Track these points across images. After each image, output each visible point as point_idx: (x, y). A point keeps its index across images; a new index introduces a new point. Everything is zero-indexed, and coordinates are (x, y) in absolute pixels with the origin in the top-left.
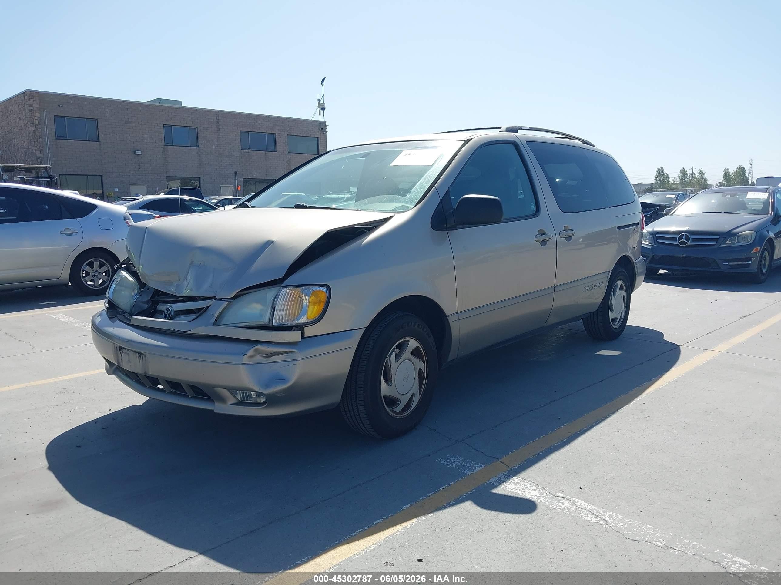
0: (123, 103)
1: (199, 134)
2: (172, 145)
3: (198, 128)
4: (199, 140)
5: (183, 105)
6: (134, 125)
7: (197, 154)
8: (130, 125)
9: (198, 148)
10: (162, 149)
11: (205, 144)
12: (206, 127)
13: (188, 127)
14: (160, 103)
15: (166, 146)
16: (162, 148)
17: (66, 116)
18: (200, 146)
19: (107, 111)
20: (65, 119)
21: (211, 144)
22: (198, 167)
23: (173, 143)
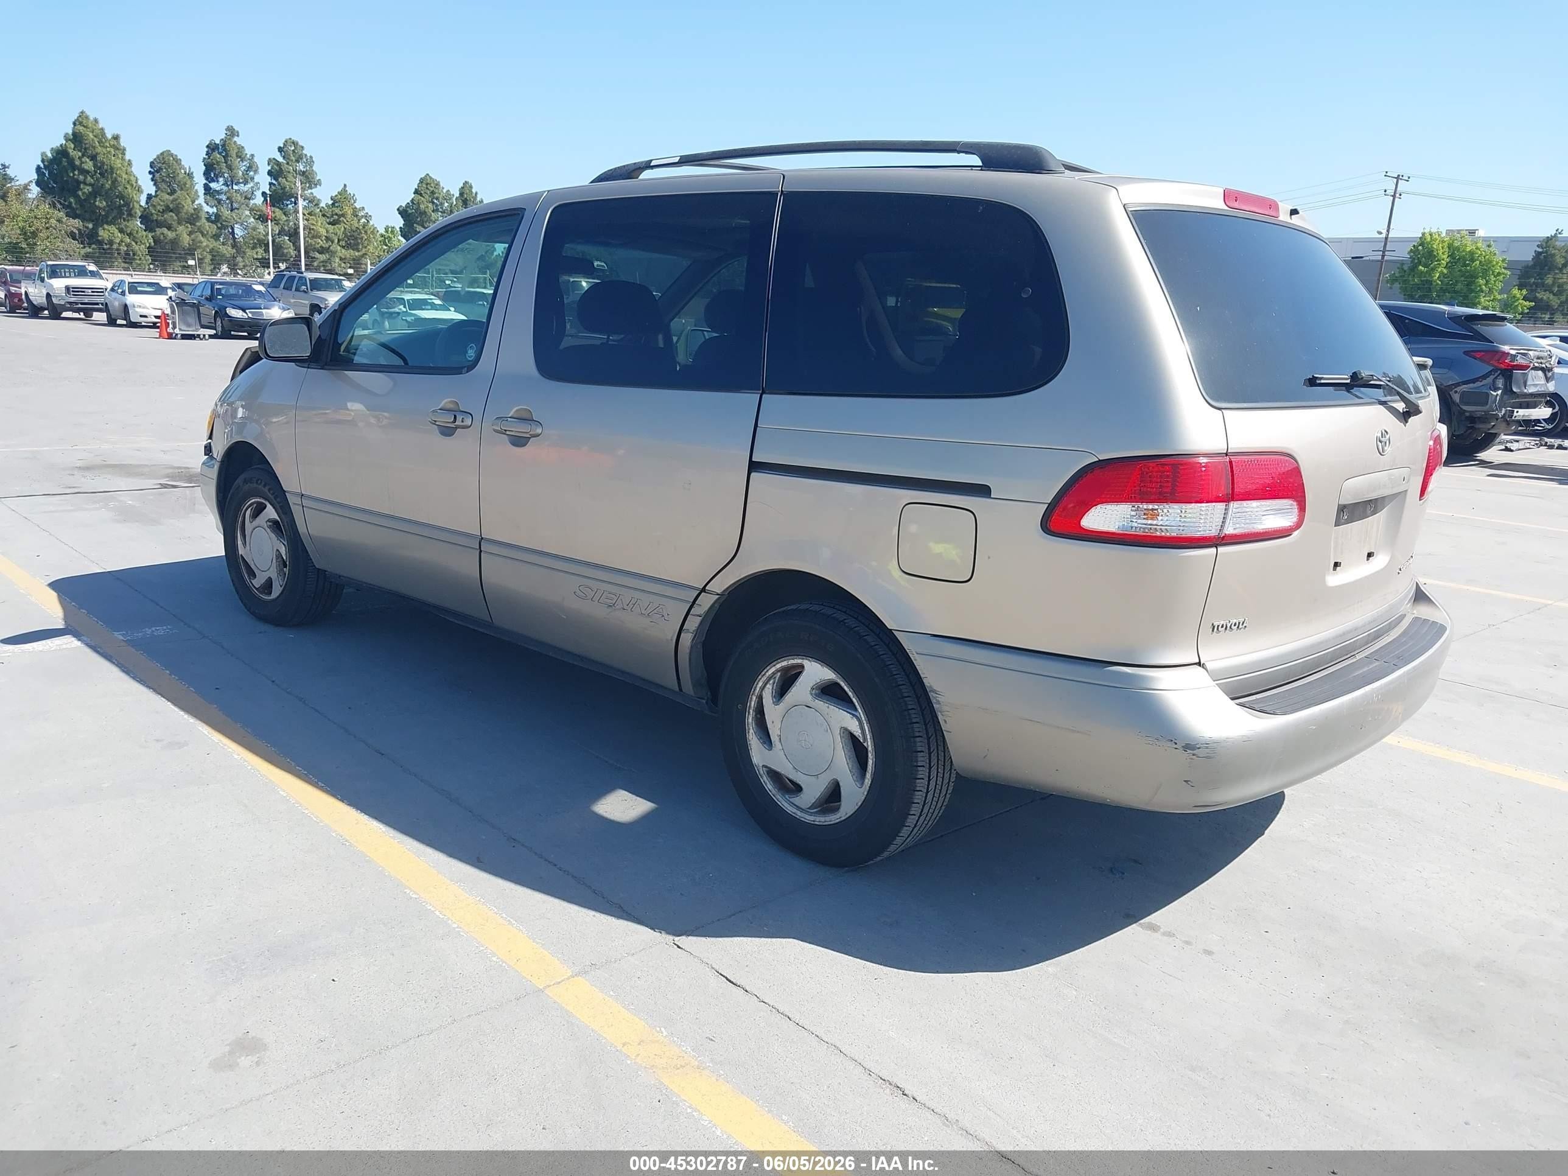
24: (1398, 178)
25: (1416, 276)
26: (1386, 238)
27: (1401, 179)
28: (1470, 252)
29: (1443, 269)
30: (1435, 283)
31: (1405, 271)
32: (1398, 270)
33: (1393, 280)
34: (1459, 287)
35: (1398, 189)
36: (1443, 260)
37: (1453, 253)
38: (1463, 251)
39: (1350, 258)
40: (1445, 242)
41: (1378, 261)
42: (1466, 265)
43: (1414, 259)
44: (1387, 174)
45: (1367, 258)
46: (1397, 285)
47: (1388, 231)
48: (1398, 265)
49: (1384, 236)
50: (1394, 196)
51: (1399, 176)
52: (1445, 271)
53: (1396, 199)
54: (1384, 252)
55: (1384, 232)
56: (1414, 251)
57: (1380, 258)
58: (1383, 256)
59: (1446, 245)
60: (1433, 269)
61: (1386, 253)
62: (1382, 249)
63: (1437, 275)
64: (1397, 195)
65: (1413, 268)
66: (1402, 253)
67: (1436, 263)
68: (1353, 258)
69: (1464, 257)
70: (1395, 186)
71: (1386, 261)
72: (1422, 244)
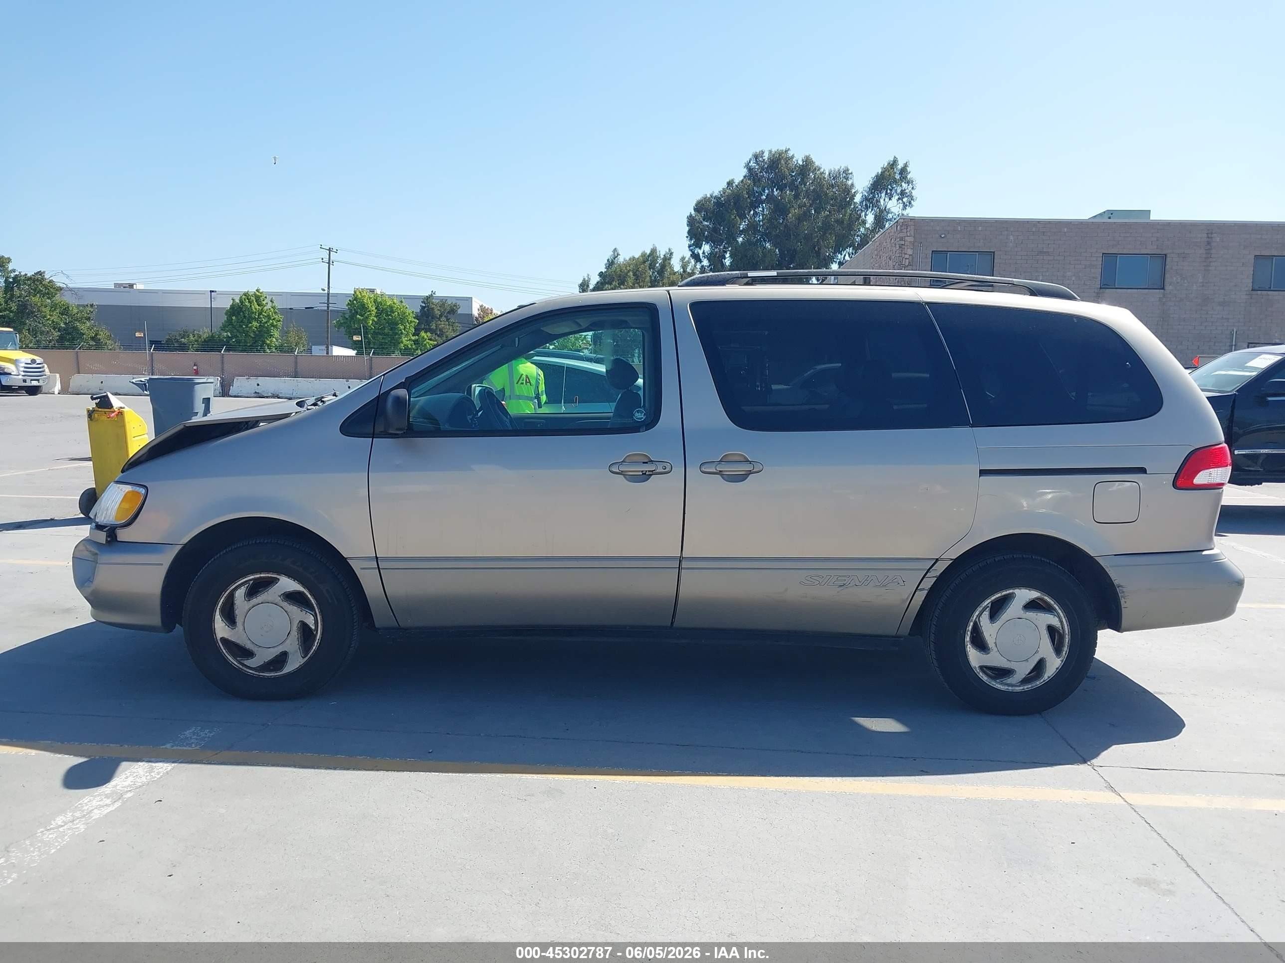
0: (1038, 224)
1: (1167, 267)
2: (1114, 287)
3: (1168, 256)
4: (1167, 276)
5: (1154, 217)
6: (1051, 258)
7: (1160, 300)
8: (1045, 257)
9: (1162, 291)
10: (1095, 295)
11: (1178, 283)
12: (1184, 253)
13: (1149, 256)
14: (1110, 218)
15: (1102, 290)
16: (1094, 292)
17: (949, 250)
18: (1166, 288)
19: (1011, 238)
20: (947, 255)
21: (1189, 283)
22: (1157, 324)
23: (1116, 284)
24: (330, 250)
25: (356, 322)
26: (328, 294)
27: (332, 251)
28: (389, 306)
29: (374, 318)
30: (370, 328)
31: (347, 319)
32: (341, 318)
33: (339, 325)
34: (386, 331)
35: (331, 258)
36: (373, 311)
37: (378, 306)
38: (385, 305)
39: (304, 308)
40: (371, 298)
41: (325, 311)
42: (387, 315)
43: (351, 310)
44: (322, 247)
45: (316, 308)
46: (342, 329)
47: (329, 288)
48: (341, 314)
49: (326, 292)
50: (329, 263)
51: (330, 248)
52: (375, 319)
53: (331, 266)
54: (328, 305)
55: (326, 289)
56: (351, 304)
57: (326, 308)
58: (328, 307)
59: (372, 300)
60: (367, 318)
61: (330, 305)
62: (326, 302)
63: (371, 322)
64: (331, 263)
65: (353, 316)
66: (343, 306)
67: (368, 313)
68: (306, 308)
69: (386, 309)
70: (328, 256)
71: (331, 311)
72: (356, 299)
